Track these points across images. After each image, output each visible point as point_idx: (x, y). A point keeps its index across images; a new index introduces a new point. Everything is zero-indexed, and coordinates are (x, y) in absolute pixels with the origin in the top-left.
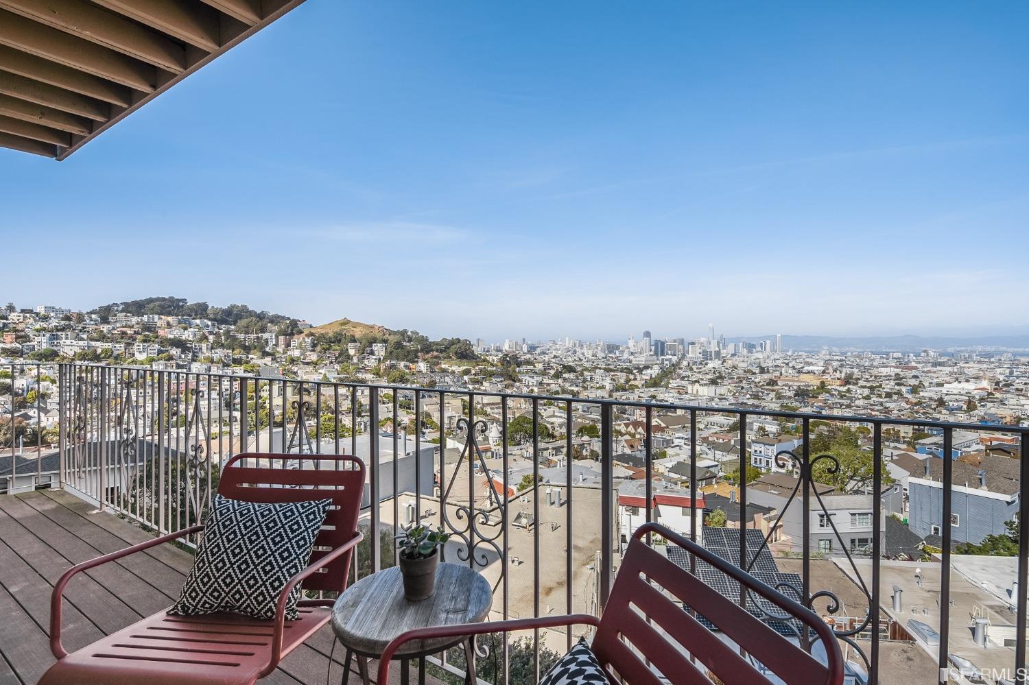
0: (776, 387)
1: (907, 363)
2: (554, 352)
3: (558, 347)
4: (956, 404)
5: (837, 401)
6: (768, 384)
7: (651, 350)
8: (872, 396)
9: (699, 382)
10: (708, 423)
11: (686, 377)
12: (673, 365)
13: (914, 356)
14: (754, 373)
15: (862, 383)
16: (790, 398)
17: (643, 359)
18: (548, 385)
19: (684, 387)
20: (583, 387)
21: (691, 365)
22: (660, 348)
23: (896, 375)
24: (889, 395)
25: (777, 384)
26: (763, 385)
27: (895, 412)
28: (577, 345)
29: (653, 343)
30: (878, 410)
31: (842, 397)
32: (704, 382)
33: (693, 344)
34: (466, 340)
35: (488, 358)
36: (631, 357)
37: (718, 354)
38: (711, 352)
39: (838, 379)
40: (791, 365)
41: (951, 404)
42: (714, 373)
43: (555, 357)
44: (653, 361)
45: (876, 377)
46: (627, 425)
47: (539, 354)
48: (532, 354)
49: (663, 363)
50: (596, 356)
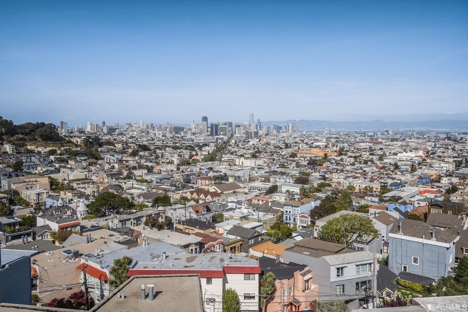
0: (296, 159)
1: (376, 139)
2: (131, 133)
3: (133, 128)
4: (405, 167)
5: (335, 167)
6: (291, 156)
7: (208, 132)
8: (356, 163)
9: (243, 156)
10: (251, 187)
11: (234, 152)
12: (224, 143)
13: (380, 134)
14: (281, 148)
15: (350, 154)
16: (305, 166)
17: (202, 138)
18: (127, 161)
19: (233, 160)
20: (156, 163)
21: (238, 143)
22: (215, 129)
23: (370, 147)
24: (366, 162)
25: (297, 157)
26: (287, 157)
27: (370, 174)
28: (150, 127)
29: (209, 126)
30: (360, 173)
31: (338, 164)
32: (247, 156)
33: (239, 126)
34: (51, 124)
35: (72, 140)
36: (193, 137)
37: (256, 133)
38: (251, 133)
39: (335, 151)
40: (305, 142)
41: (402, 167)
42: (254, 149)
43: (132, 137)
44: (210, 140)
45: (358, 149)
46: (192, 193)
47: (118, 135)
48: (111, 135)
49: (217, 141)
50: (165, 136)
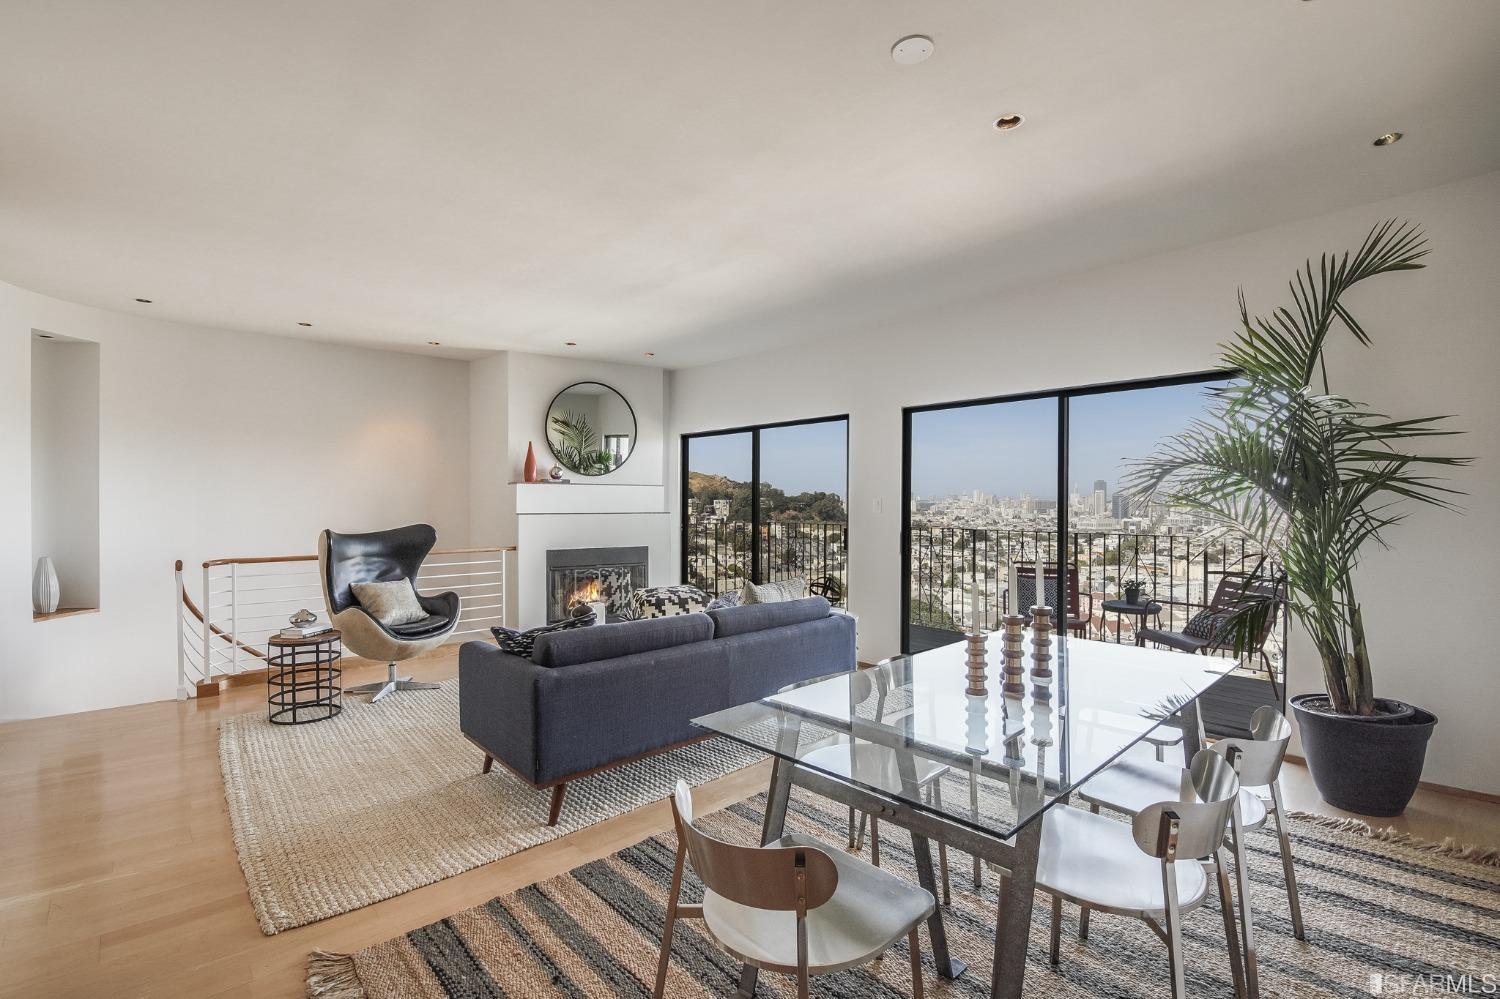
2: (956, 512)
3: (961, 504)
7: (1106, 510)
9: (1186, 558)
11: (1165, 550)
12: (1143, 531)
17: (1094, 522)
18: (950, 557)
19: (1161, 565)
20: (1000, 562)
21: (1173, 532)
22: (1122, 506)
28: (991, 502)
29: (1110, 498)
34: (833, 495)
36: (1075, 520)
43: (958, 518)
44: (1110, 525)
48: (923, 515)
49: (1126, 528)
50: (1020, 518)
